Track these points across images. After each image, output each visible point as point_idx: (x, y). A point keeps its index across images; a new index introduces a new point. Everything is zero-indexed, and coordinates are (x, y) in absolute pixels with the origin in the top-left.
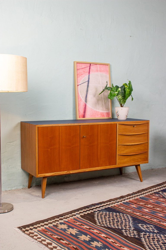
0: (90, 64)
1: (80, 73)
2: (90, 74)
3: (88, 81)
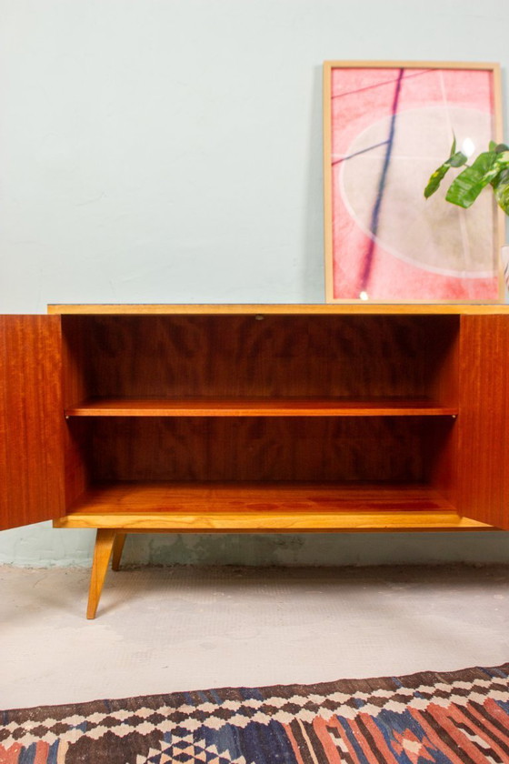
0: (402, 70)
1: (345, 109)
2: (400, 113)
3: (390, 143)
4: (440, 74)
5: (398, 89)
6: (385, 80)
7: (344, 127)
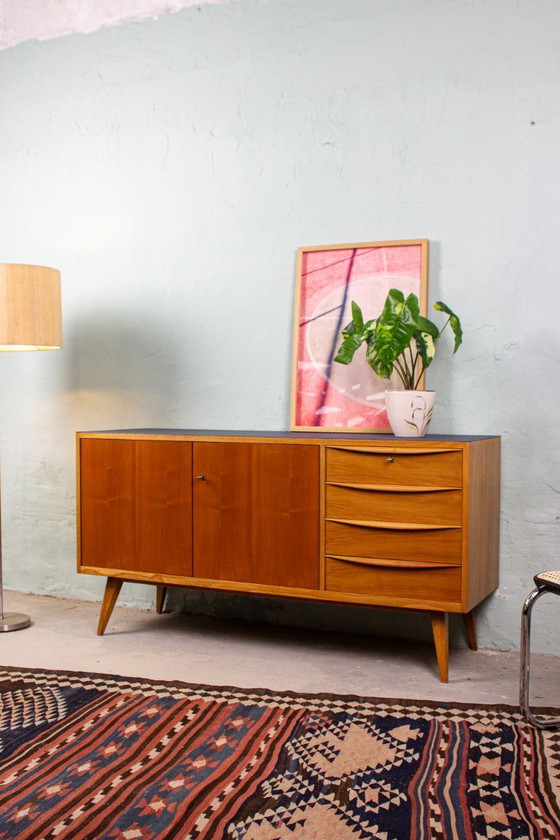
0: (355, 250)
1: (314, 282)
2: (352, 285)
3: (343, 306)
4: (383, 250)
5: (351, 265)
6: (342, 259)
7: (311, 296)
